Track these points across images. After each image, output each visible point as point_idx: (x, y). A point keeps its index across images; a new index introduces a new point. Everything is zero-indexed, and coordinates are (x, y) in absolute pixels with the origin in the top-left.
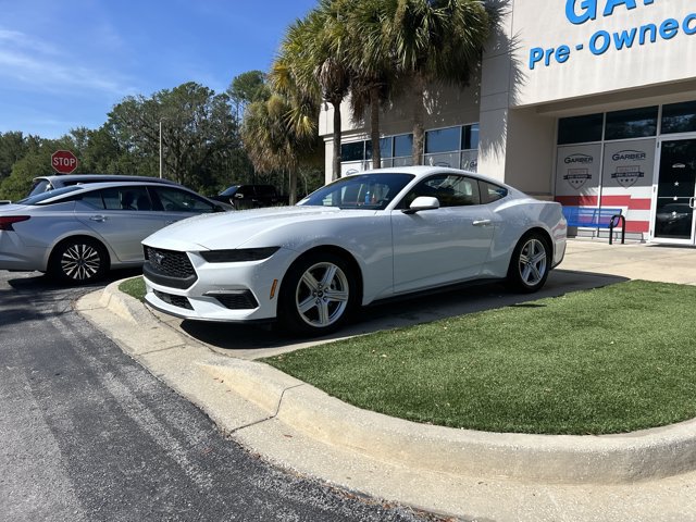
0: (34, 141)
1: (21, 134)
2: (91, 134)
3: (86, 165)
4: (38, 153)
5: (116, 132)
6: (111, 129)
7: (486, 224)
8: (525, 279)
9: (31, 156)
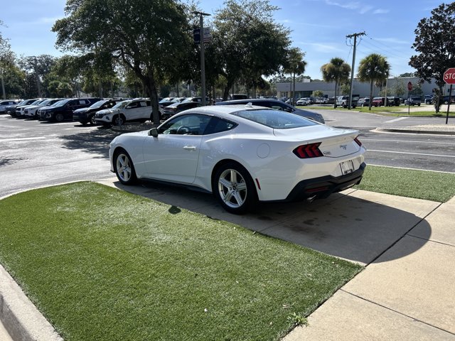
7: (193, 149)
8: (226, 199)
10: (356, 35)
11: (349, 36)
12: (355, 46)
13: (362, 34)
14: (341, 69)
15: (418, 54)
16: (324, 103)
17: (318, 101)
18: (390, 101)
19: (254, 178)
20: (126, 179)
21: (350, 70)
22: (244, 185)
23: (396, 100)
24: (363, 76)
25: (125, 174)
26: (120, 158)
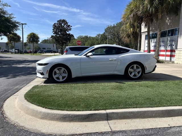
0: (90, 37)
1: (87, 36)
2: (101, 35)
3: (99, 42)
4: (90, 40)
5: (106, 34)
6: (105, 33)
7: (115, 60)
8: (132, 76)
9: (89, 41)
10: (22, 24)
12: (22, 28)
13: (25, 24)
19: (145, 66)
20: (61, 80)
21: (20, 38)
22: (140, 69)
23: (35, 51)
24: (29, 41)
25: (61, 78)
26: (56, 70)
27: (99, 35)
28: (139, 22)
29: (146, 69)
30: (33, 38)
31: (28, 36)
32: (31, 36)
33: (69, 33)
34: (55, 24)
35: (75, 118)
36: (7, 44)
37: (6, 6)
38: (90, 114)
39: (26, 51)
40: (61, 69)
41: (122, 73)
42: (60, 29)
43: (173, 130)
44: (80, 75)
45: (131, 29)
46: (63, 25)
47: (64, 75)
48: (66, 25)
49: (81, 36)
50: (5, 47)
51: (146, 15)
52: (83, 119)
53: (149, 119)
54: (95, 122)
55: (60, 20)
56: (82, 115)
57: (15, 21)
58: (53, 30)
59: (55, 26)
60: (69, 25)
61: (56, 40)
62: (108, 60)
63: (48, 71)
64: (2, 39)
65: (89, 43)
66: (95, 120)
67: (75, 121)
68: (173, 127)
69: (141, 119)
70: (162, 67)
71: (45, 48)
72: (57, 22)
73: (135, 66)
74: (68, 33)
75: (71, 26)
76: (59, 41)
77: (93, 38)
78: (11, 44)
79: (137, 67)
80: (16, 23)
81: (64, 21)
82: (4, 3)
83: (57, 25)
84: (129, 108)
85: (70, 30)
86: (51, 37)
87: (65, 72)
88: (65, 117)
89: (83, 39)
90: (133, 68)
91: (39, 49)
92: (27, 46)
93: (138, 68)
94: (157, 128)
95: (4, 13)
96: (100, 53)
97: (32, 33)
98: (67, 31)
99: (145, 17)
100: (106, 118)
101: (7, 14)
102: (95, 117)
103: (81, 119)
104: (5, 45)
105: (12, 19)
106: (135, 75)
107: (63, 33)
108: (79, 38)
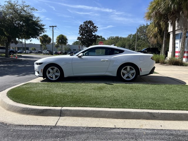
0: (121, 38)
1: (118, 37)
2: (133, 35)
7: (107, 61)
8: (124, 77)
9: (120, 42)
10: (53, 27)
11: (50, 27)
12: (53, 31)
13: (56, 26)
14: (48, 39)
15: (80, 36)
16: (36, 53)
17: (33, 52)
18: (64, 53)
19: (139, 68)
20: (54, 79)
21: (51, 40)
22: (134, 71)
23: (65, 52)
24: (58, 42)
25: (54, 76)
26: (49, 69)
27: (130, 36)
28: (165, 20)
29: (141, 71)
30: (62, 40)
31: (58, 37)
32: (60, 38)
33: (95, 34)
34: (81, 25)
35: (31, 112)
36: (41, 45)
37: (33, 10)
38: (45, 109)
39: (57, 52)
40: (54, 68)
41: (115, 74)
42: (86, 30)
43: (115, 131)
44: (72, 75)
45: (155, 28)
46: (89, 26)
47: (57, 74)
48: (92, 26)
49: (112, 37)
50: (39, 49)
51: (172, 13)
52: (38, 113)
53: (101, 119)
54: (48, 117)
55: (86, 22)
56: (38, 110)
57: (41, 24)
58: (79, 31)
59: (82, 28)
60: (95, 26)
61: (82, 42)
62: (99, 61)
63: (42, 69)
64: (31, 41)
65: (119, 44)
66: (49, 115)
67: (31, 115)
68: (118, 128)
69: (92, 119)
70: (180, 70)
71: (75, 50)
72: (83, 24)
73: (128, 67)
74: (93, 34)
75: (97, 27)
76: (85, 43)
77: (124, 39)
78: (44, 46)
79: (130, 68)
80: (42, 25)
81: (90, 22)
82: (32, 8)
83: (84, 26)
84: (87, 107)
85: (96, 31)
86: (77, 38)
87: (58, 71)
88: (24, 110)
89: (113, 40)
90: (126, 69)
91: (70, 50)
92: (58, 48)
93: (133, 70)
94: (100, 128)
95: (32, 17)
96: (101, 53)
97: (61, 35)
98: (94, 32)
99: (170, 14)
100: (59, 114)
101: (35, 18)
102: (49, 112)
103: (37, 113)
104: (40, 46)
105: (39, 22)
106: (128, 77)
107: (89, 34)
108: (110, 39)
